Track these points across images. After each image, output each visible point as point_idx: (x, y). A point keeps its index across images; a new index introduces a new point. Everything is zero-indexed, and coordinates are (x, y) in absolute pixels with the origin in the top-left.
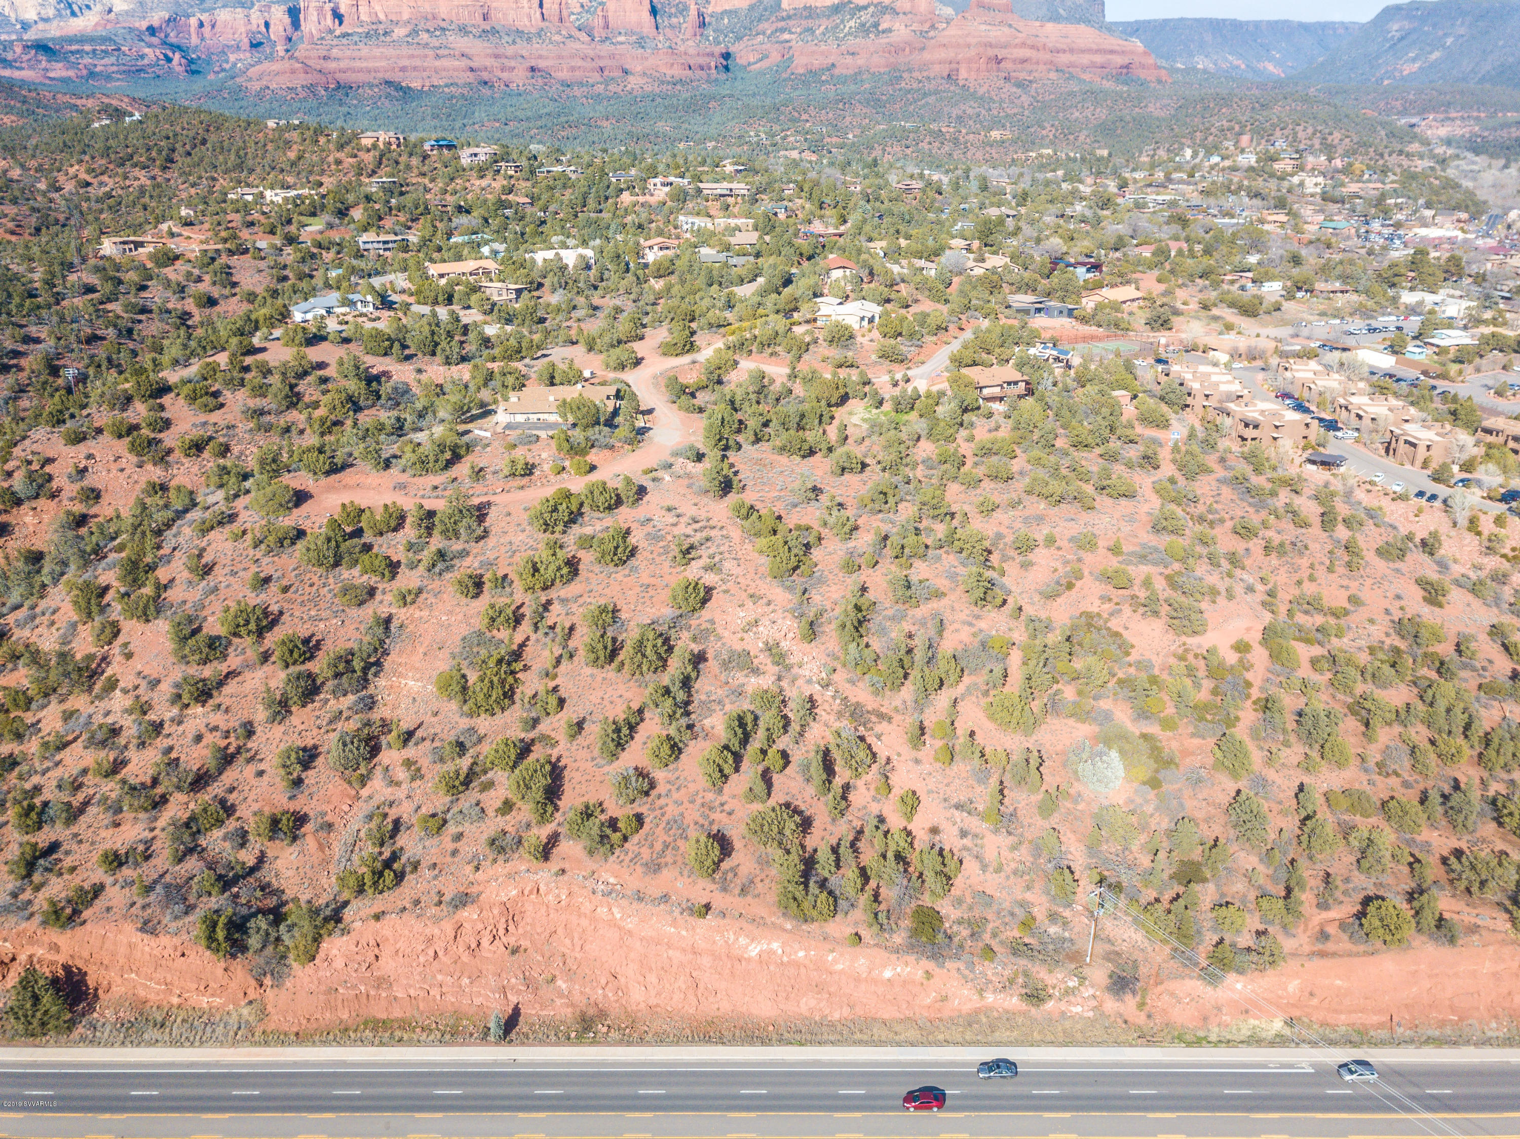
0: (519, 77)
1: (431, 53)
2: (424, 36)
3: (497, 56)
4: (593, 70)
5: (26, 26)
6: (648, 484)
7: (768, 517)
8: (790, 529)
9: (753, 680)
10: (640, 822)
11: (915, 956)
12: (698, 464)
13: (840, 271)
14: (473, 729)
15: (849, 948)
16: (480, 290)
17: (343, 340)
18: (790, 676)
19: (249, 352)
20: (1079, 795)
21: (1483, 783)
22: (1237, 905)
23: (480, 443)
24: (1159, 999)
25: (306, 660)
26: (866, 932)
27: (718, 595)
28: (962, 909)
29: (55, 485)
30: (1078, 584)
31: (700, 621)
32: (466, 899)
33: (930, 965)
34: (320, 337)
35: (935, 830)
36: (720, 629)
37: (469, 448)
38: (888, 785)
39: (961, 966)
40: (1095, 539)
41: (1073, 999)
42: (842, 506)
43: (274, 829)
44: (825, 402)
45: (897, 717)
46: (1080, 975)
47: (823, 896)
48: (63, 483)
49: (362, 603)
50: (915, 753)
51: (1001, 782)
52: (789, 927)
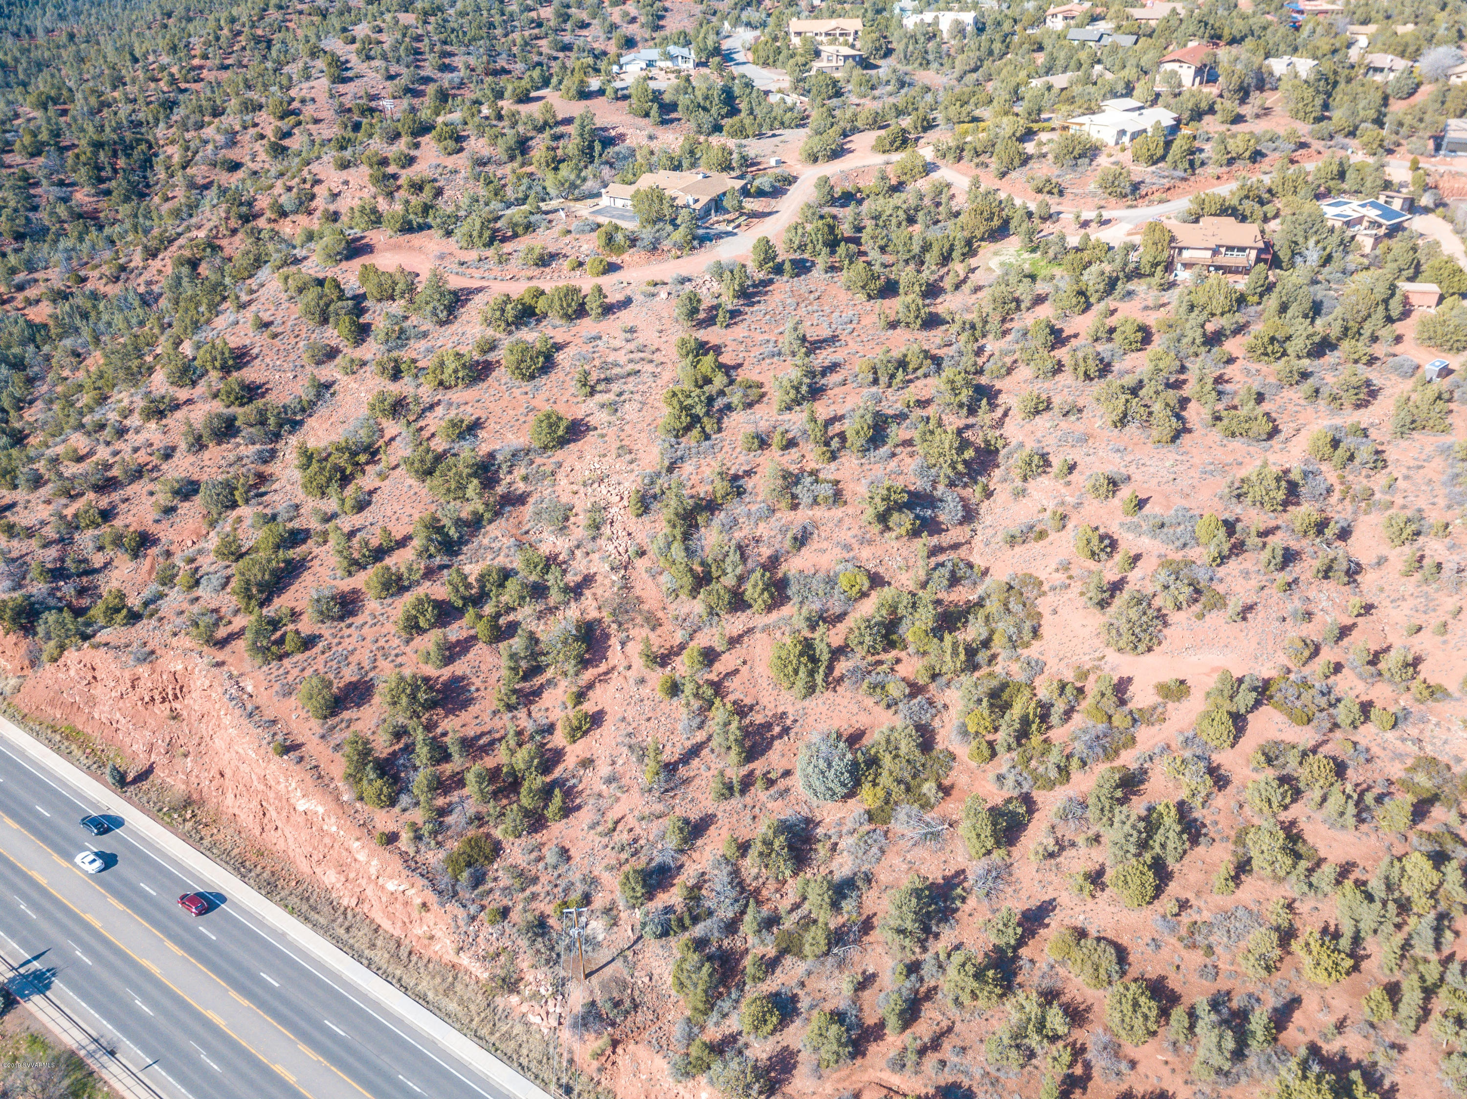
6: (638, 298)
7: (708, 360)
8: (731, 382)
9: (552, 538)
10: (308, 642)
11: (426, 882)
12: (716, 287)
13: (1175, 66)
14: (297, 507)
15: (373, 845)
16: (817, 54)
17: (622, 97)
18: (590, 546)
19: (520, 101)
20: (787, 790)
21: (1340, 1026)
22: (804, 1004)
23: (544, 224)
24: (623, 1058)
25: (242, 405)
26: (405, 836)
27: (591, 437)
28: (527, 858)
29: (313, 204)
30: (1053, 536)
31: (547, 462)
32: (149, 656)
33: (432, 898)
34: (601, 92)
35: (587, 763)
36: (561, 475)
37: (529, 227)
38: (580, 696)
39: (461, 914)
40: (1114, 484)
41: (537, 1007)
42: (834, 367)
43: (118, 541)
44: (967, 234)
45: (668, 627)
46: (560, 987)
47: (379, 783)
48: (320, 203)
49: (319, 363)
50: (646, 672)
51: (709, 738)
52: (345, 798)
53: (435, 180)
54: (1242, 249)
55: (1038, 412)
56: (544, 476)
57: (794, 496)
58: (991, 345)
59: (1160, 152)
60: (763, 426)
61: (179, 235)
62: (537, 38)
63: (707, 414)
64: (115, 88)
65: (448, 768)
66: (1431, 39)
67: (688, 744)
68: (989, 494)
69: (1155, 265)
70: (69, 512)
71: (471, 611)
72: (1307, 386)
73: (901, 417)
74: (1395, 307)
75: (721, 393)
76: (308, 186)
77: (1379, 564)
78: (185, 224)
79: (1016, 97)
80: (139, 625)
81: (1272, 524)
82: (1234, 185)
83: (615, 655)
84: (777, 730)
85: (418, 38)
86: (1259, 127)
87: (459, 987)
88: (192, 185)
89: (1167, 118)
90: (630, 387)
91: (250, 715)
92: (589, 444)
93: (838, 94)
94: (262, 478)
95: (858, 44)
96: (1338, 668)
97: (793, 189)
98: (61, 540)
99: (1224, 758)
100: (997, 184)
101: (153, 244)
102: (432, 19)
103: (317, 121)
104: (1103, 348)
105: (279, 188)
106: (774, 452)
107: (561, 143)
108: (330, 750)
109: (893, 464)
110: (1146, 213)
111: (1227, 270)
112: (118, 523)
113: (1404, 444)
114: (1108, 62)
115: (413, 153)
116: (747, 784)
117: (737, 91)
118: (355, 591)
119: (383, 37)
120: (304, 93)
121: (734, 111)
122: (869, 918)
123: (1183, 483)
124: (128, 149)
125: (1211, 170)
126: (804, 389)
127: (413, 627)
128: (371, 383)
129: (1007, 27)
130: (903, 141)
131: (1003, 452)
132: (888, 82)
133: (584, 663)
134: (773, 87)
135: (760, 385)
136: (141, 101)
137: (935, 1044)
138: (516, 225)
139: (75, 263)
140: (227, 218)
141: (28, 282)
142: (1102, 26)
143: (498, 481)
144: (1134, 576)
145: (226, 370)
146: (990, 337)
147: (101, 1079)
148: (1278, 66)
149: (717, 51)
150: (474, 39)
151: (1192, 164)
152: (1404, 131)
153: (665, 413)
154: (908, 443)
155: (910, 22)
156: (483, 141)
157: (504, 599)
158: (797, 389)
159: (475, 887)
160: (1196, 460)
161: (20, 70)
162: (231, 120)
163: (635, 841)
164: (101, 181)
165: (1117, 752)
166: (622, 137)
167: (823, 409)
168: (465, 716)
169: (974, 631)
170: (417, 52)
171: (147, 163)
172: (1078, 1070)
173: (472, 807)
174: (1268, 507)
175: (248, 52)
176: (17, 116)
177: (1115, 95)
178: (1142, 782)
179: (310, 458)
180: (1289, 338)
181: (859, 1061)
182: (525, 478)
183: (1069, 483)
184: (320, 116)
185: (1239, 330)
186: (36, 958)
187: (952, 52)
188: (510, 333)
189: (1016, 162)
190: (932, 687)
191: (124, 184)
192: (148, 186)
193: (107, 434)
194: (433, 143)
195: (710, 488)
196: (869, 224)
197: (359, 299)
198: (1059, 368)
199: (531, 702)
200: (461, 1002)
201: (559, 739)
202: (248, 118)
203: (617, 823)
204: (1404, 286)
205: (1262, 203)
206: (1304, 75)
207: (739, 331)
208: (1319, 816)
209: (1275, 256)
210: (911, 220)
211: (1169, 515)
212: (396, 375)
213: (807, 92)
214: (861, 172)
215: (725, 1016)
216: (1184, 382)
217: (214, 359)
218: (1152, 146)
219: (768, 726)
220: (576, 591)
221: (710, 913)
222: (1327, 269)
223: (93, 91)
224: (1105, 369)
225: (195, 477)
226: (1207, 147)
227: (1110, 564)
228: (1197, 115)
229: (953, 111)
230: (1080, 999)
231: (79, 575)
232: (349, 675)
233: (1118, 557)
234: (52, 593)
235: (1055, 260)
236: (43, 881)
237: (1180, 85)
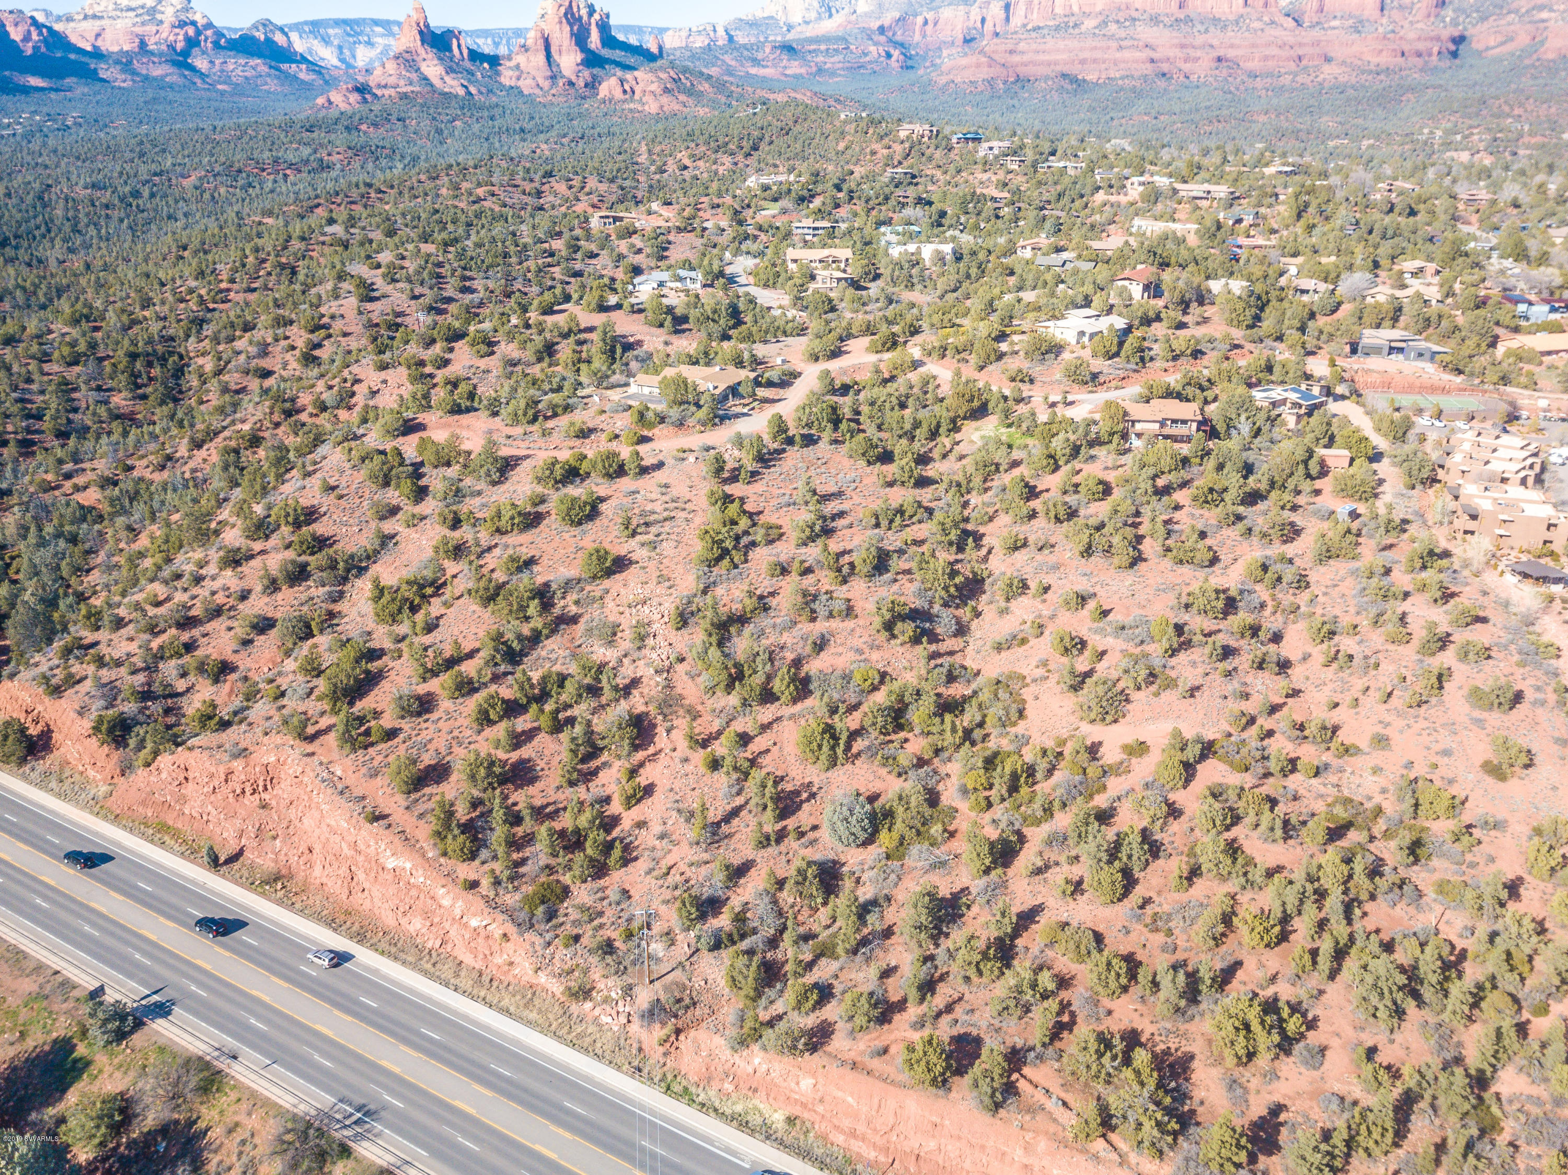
0: (1202, 68)
1: (1114, 44)
2: (1113, 27)
3: (1183, 46)
4: (1288, 59)
5: (790, 28)
6: (670, 462)
7: (733, 509)
8: (754, 525)
9: (602, 650)
10: (391, 734)
11: (506, 917)
12: (736, 453)
13: (1126, 283)
14: (369, 633)
15: (458, 890)
16: (813, 277)
17: (638, 310)
18: (636, 655)
19: (545, 313)
20: (816, 840)
21: (1273, 979)
22: (837, 990)
23: (581, 406)
24: (685, 1042)
25: (313, 554)
26: (485, 882)
27: (633, 569)
28: (593, 897)
29: (353, 401)
30: (1033, 642)
31: (596, 589)
32: (242, 753)
33: (511, 929)
34: (619, 306)
35: (641, 825)
36: (608, 599)
37: (567, 408)
38: (633, 773)
39: (538, 941)
40: (1083, 599)
41: (608, 1009)
42: (841, 514)
43: (201, 668)
44: (952, 414)
45: (706, 717)
46: (628, 991)
47: (462, 838)
48: (359, 399)
49: (382, 518)
50: (689, 753)
51: (747, 803)
52: (430, 855)
53: (469, 379)
54: (1184, 422)
55: (1016, 548)
56: (594, 600)
57: (813, 611)
58: (975, 499)
59: (1114, 349)
60: (783, 558)
61: (225, 428)
62: (550, 265)
63: (735, 547)
64: (143, 308)
65: (519, 831)
66: (1350, 267)
67: (729, 808)
68: (978, 614)
69: (1112, 434)
70: (155, 645)
71: (534, 707)
72: (1240, 526)
73: (901, 552)
74: (1314, 469)
75: (746, 533)
76: (348, 385)
77: (1304, 659)
78: (229, 420)
79: (990, 307)
80: (230, 731)
81: (1215, 628)
82: (1178, 376)
83: (661, 739)
84: (805, 795)
85: (440, 265)
86: (1200, 332)
87: (537, 1002)
88: (225, 390)
89: (1120, 323)
90: (667, 529)
91: (342, 793)
92: (631, 574)
93: (833, 309)
94: (331, 615)
95: (849, 270)
96: (1270, 733)
97: (798, 382)
98: (147, 668)
99: (1179, 797)
100: (977, 375)
101: (199, 436)
102: (451, 249)
103: (345, 335)
104: (1071, 499)
105: (320, 386)
106: (794, 577)
107: (585, 348)
108: (414, 819)
109: (895, 587)
110: (1103, 396)
111: (1175, 439)
112: (199, 653)
113: (1322, 569)
114: (1070, 282)
115: (447, 356)
116: (781, 836)
117: (742, 307)
118: (429, 694)
119: (406, 263)
120: (333, 310)
121: (739, 323)
122: (890, 927)
123: (1141, 597)
124: (163, 360)
125: (1159, 364)
126: (817, 528)
127: (484, 720)
128: (431, 534)
129: (982, 256)
130: (892, 343)
131: (988, 581)
132: (877, 300)
133: (635, 748)
134: (774, 304)
135: (780, 527)
136: (172, 318)
137: (949, 1009)
138: (556, 406)
139: (121, 454)
140: (271, 413)
141: (77, 471)
142: (1065, 255)
143: (553, 605)
144: (1101, 667)
145: (297, 525)
146: (974, 493)
147: (227, 1075)
148: (1215, 286)
149: (721, 274)
150: (491, 266)
151: (1142, 359)
152: (1324, 337)
153: (699, 548)
154: (908, 572)
155: (896, 252)
156: (511, 346)
157: (564, 697)
158: (811, 528)
159: (549, 920)
160: (1151, 581)
161: (40, 294)
162: (263, 333)
163: (687, 881)
164: (139, 387)
165: (1091, 796)
166: (639, 343)
167: (835, 545)
168: (531, 790)
169: (970, 716)
170: (439, 276)
171: (179, 372)
172: (1066, 1018)
173: (544, 860)
174: (1210, 614)
175: (273, 277)
176: (50, 332)
177: (1077, 307)
178: (1112, 816)
179: (382, 591)
180: (1225, 490)
181: (886, 1027)
182: (577, 603)
183: (1044, 601)
184: (348, 329)
185: (1184, 484)
186: (156, 992)
187: (934, 277)
188: (558, 489)
189: (993, 357)
190: (936, 760)
191: (161, 389)
192: (181, 392)
193: (184, 583)
194: (467, 348)
195: (740, 606)
196: (865, 409)
197: (418, 466)
198: (1033, 515)
199: (589, 781)
200: (540, 1011)
201: (616, 807)
202: (280, 331)
203: (670, 868)
204: (1321, 451)
205: (1202, 389)
206: (1238, 293)
207: (759, 487)
208: (1255, 834)
209: (1213, 428)
210: (903, 406)
211: (1128, 621)
212: (456, 523)
213: (805, 308)
214: (857, 368)
215: (772, 1002)
216: (1140, 523)
217: (288, 515)
218: (1108, 344)
219: (797, 793)
220: (625, 691)
221: (754, 931)
222: (1257, 441)
223: (123, 311)
224: (1072, 514)
225: (270, 615)
226: (1156, 347)
227: (1081, 658)
228: (1147, 321)
229: (936, 319)
230: (1065, 971)
231: (165, 697)
232: (428, 759)
233: (1087, 653)
234: (141, 711)
235: (1029, 432)
236: (153, 937)
237: (1131, 299)
